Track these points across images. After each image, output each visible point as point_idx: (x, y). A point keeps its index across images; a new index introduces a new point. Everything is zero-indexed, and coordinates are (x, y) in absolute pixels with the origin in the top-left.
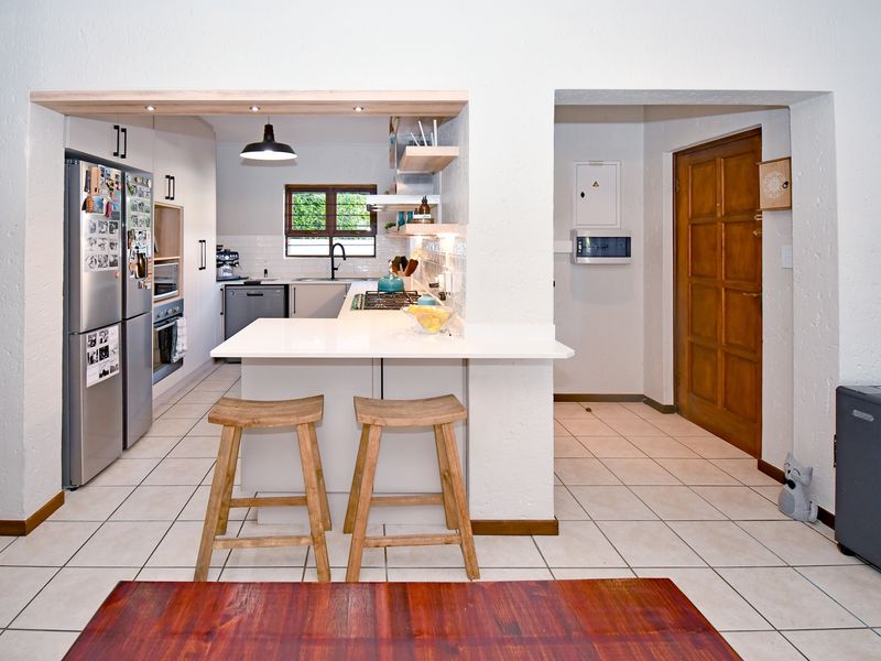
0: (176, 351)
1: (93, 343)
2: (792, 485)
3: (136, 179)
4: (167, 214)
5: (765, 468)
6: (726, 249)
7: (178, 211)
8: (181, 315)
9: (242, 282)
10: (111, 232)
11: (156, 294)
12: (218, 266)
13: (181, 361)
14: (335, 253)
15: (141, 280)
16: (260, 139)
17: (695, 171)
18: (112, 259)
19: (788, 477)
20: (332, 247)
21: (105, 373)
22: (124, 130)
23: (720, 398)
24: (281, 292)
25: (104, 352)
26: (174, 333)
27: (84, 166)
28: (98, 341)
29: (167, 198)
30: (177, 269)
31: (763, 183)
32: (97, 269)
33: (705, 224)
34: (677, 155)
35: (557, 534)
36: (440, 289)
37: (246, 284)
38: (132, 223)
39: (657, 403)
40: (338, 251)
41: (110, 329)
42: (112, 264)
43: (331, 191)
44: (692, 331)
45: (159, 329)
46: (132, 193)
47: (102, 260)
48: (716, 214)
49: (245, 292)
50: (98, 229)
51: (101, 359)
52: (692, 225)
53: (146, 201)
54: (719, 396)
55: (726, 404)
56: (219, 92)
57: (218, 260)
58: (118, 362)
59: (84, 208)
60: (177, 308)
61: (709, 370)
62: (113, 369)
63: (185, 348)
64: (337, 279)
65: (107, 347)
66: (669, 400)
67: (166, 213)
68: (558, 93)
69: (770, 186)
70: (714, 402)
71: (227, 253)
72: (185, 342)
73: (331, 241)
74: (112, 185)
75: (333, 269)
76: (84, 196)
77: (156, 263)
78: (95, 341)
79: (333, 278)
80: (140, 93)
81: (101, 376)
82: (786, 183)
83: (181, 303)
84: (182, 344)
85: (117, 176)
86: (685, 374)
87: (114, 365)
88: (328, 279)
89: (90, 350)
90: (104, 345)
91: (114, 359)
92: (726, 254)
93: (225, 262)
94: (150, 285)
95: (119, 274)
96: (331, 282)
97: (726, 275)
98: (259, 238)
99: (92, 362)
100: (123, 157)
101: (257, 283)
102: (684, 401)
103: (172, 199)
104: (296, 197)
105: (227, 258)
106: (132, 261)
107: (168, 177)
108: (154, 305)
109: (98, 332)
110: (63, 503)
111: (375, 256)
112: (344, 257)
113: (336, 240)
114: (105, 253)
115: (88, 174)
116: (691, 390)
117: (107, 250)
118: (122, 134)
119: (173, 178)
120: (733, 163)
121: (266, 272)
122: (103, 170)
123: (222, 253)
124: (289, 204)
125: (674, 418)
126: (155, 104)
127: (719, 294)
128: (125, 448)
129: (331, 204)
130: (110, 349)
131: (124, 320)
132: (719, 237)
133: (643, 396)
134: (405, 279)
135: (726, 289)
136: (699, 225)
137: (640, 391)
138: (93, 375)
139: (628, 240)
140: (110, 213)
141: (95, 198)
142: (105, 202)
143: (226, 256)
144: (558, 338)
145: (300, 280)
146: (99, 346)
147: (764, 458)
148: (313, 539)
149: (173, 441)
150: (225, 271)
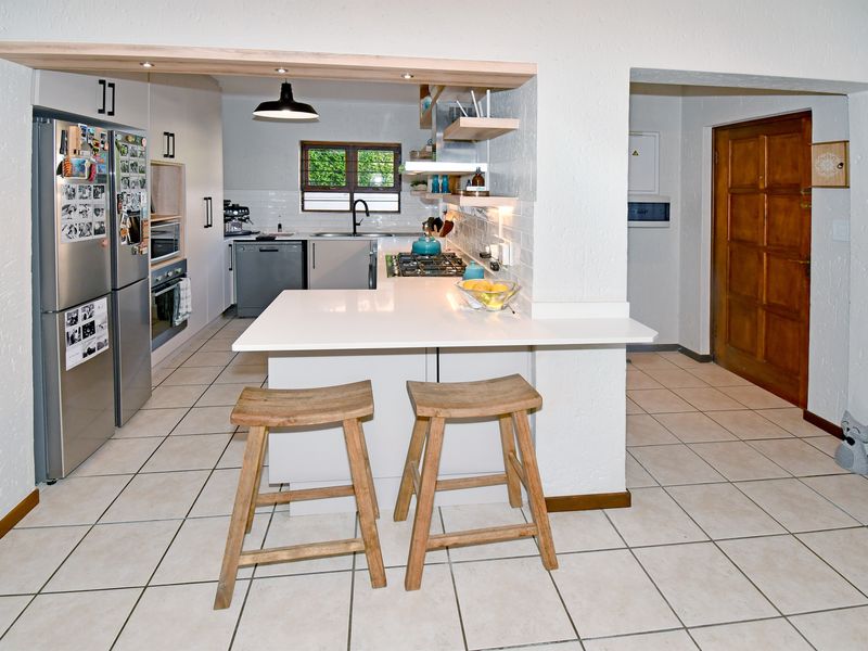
0: (179, 314)
1: (74, 321)
2: (851, 442)
3: (127, 138)
4: (166, 173)
5: (810, 418)
6: (768, 217)
7: (179, 168)
8: (184, 276)
9: (253, 237)
10: (96, 196)
11: (152, 257)
12: (225, 221)
13: (185, 323)
14: (357, 208)
15: (135, 246)
16: (277, 98)
17: (736, 146)
18: (97, 227)
19: (848, 434)
20: (353, 203)
21: (91, 351)
22: (112, 85)
23: (761, 351)
24: (298, 249)
25: (89, 329)
26: (176, 295)
27: (58, 126)
28: (80, 318)
29: (166, 156)
30: (178, 229)
31: (815, 162)
32: (77, 238)
33: (745, 194)
34: (716, 130)
35: (629, 506)
36: (493, 260)
37: (258, 239)
38: (122, 185)
39: (694, 353)
40: (360, 207)
41: (96, 303)
42: (97, 232)
43: (351, 149)
44: (730, 289)
45: (157, 294)
46: (123, 153)
47: (85, 228)
48: (758, 186)
49: (257, 248)
50: (78, 194)
51: (85, 337)
52: (732, 194)
53: (140, 162)
54: (760, 350)
55: (766, 356)
56: (238, 51)
57: (225, 216)
58: (107, 337)
59: (60, 172)
60: (179, 270)
61: (748, 325)
62: (100, 346)
63: (190, 310)
64: (360, 235)
65: (93, 323)
66: (705, 350)
67: (164, 170)
68: (633, 71)
69: (823, 166)
70: (753, 354)
71: (235, 207)
72: (189, 304)
73: (352, 197)
74: (97, 145)
75: (355, 224)
76: (59, 158)
77: (153, 224)
78: (76, 318)
79: (355, 233)
80: (134, 48)
81: (85, 355)
82: (841, 164)
83: (184, 263)
84: (186, 306)
85: (102, 135)
86: (723, 327)
87: (102, 340)
88: (350, 235)
89: (69, 330)
90: (88, 321)
91: (102, 334)
92: (768, 221)
93: (233, 217)
94: (147, 250)
95: (107, 243)
96: (352, 238)
97: (768, 242)
98: (272, 193)
99: (73, 341)
100: (111, 114)
101: (271, 239)
102: (720, 351)
103: (172, 156)
104: (312, 153)
105: (236, 213)
106: (124, 225)
107: (166, 134)
108: (151, 269)
109: (80, 308)
110: (37, 502)
111: (399, 211)
112: (367, 212)
113: (357, 196)
114: (89, 220)
115: (64, 134)
116: (729, 341)
117: (91, 217)
118: (109, 90)
119: (172, 135)
120: (778, 140)
121: (280, 226)
122: (84, 129)
123: (230, 208)
124: (304, 160)
125: (711, 367)
126: (153, 61)
127: (761, 258)
128: (118, 424)
129: (351, 161)
130: (96, 324)
131: (115, 290)
132: (761, 207)
133: (679, 346)
134: (441, 240)
135: (768, 255)
136: (739, 194)
137: (676, 341)
138: (74, 356)
139: (667, 205)
140: (94, 176)
141: (74, 159)
142: (87, 165)
143: (235, 212)
144: (632, 315)
145: (318, 235)
146: (81, 323)
147: (810, 409)
148: (365, 543)
149: (179, 414)
150: (234, 225)
